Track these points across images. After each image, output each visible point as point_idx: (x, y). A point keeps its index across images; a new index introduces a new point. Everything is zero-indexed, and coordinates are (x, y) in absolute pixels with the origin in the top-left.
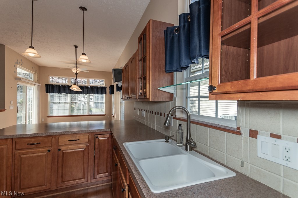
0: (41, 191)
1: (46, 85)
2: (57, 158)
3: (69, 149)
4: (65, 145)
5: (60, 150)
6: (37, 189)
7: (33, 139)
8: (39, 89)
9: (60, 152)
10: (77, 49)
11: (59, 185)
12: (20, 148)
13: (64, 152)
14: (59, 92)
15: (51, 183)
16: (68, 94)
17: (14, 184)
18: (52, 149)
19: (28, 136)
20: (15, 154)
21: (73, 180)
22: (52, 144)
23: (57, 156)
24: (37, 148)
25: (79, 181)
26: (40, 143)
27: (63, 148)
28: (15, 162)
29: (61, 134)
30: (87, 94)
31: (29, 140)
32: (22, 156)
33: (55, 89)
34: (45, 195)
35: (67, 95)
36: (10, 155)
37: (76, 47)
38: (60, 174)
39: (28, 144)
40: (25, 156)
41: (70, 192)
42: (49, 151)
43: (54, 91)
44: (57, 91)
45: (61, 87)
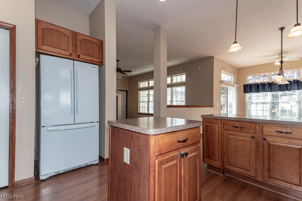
0: (247, 176)
1: (244, 85)
2: (262, 147)
3: (276, 141)
4: (272, 136)
5: (265, 140)
6: (243, 171)
7: (237, 123)
8: (238, 89)
9: (265, 142)
10: (283, 31)
11: (265, 179)
12: (227, 129)
13: (271, 143)
14: (258, 91)
15: (256, 172)
16: (268, 92)
17: (224, 158)
18: (256, 137)
19: (233, 119)
20: (223, 133)
21: (285, 182)
22: (255, 131)
23: (262, 145)
24: (241, 132)
25: (294, 187)
26: (243, 128)
27: (269, 139)
28: (223, 139)
29: (266, 122)
30: (297, 91)
31: (234, 123)
32: (228, 136)
33: (253, 88)
34: (250, 182)
35: (267, 94)
36: (220, 133)
37: (282, 29)
38: (266, 167)
39: (233, 127)
40: (231, 136)
41: (280, 194)
42: (253, 137)
43: (252, 91)
44: (255, 90)
45: (260, 86)
